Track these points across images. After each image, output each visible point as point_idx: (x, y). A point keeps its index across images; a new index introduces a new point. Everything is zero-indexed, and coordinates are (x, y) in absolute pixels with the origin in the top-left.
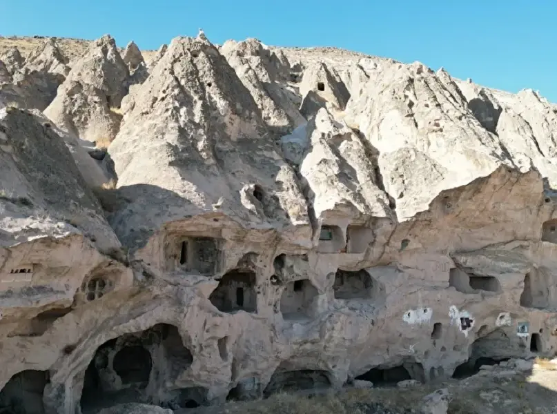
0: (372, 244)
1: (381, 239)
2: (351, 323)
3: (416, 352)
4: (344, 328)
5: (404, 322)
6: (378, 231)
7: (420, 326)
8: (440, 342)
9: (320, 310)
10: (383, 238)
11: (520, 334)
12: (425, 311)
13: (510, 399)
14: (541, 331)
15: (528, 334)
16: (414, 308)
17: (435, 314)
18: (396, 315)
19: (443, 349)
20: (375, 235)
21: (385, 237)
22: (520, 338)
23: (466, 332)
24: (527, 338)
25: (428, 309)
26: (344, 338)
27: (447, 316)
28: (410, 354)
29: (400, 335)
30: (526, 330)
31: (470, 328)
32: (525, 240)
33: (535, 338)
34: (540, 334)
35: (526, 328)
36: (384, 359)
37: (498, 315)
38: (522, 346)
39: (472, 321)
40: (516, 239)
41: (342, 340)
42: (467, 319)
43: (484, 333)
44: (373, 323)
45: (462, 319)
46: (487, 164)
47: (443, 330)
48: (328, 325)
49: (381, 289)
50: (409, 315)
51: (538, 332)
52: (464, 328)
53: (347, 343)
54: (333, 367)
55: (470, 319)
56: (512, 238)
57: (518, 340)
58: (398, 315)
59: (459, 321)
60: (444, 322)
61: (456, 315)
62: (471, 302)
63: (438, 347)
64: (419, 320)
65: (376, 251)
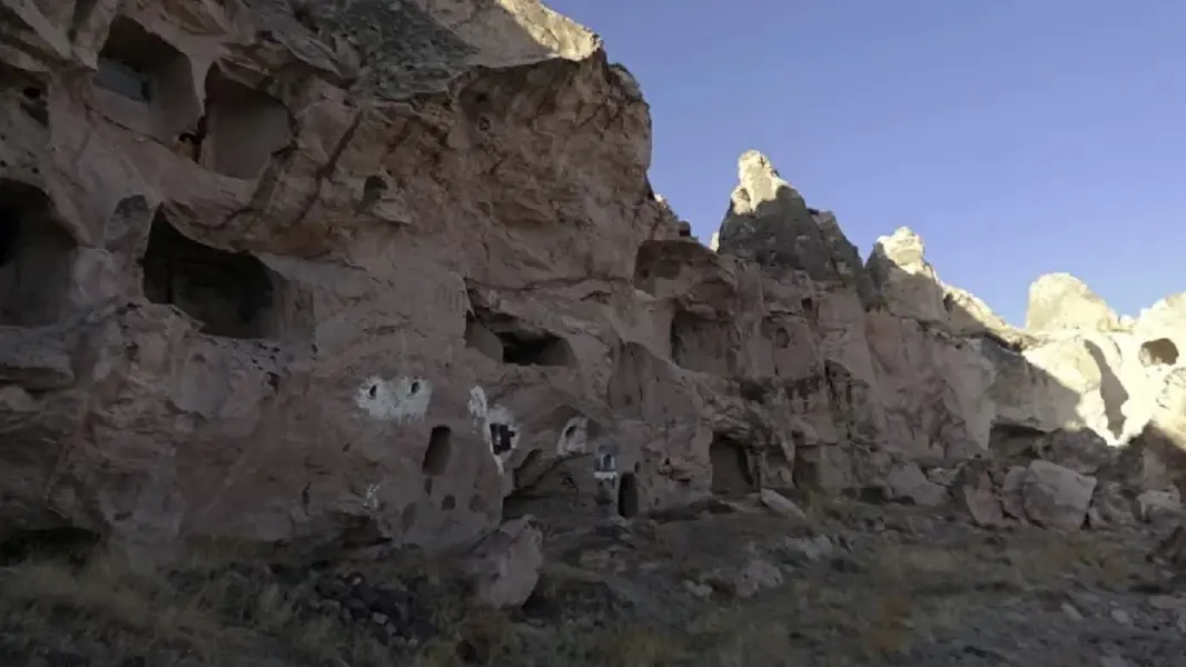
0: (285, 154)
1: (314, 146)
2: (199, 358)
3: (382, 506)
4: (174, 368)
5: (359, 410)
6: (306, 114)
7: (399, 429)
8: (444, 485)
9: (81, 296)
10: (317, 143)
11: (599, 475)
12: (415, 387)
13: (649, 560)
14: (637, 467)
15: (615, 473)
16: (388, 375)
17: (437, 400)
18: (342, 384)
19: (449, 502)
20: (294, 124)
21: (325, 143)
22: (600, 483)
23: (499, 460)
24: (613, 481)
25: (422, 384)
26: (170, 405)
27: (463, 412)
28: (367, 512)
29: (346, 448)
30: (613, 465)
31: (509, 453)
32: (606, 278)
33: (627, 482)
34: (636, 476)
35: (613, 459)
36: (293, 523)
37: (567, 420)
38: (603, 501)
39: (513, 434)
40: (590, 274)
41: (161, 409)
42: (503, 429)
43: (533, 471)
44: (274, 380)
45: (493, 427)
46: (571, 42)
47: (455, 448)
48: (113, 334)
49: (299, 307)
50: (373, 390)
51: (631, 468)
52: (498, 450)
53: (182, 426)
54: (118, 517)
55: (510, 429)
56: (583, 273)
57: (595, 490)
58: (346, 384)
59: (487, 431)
60: (456, 426)
61: (483, 411)
62: (516, 385)
63: (437, 497)
64: (398, 412)
65: (294, 186)
